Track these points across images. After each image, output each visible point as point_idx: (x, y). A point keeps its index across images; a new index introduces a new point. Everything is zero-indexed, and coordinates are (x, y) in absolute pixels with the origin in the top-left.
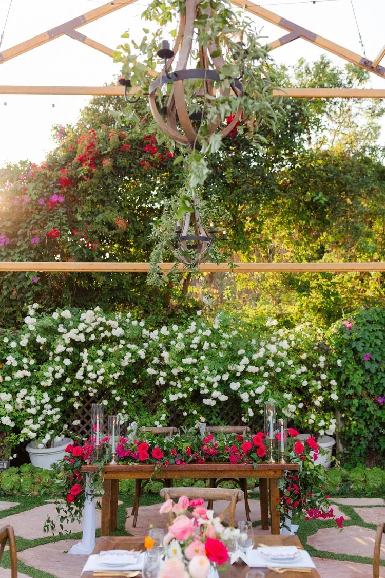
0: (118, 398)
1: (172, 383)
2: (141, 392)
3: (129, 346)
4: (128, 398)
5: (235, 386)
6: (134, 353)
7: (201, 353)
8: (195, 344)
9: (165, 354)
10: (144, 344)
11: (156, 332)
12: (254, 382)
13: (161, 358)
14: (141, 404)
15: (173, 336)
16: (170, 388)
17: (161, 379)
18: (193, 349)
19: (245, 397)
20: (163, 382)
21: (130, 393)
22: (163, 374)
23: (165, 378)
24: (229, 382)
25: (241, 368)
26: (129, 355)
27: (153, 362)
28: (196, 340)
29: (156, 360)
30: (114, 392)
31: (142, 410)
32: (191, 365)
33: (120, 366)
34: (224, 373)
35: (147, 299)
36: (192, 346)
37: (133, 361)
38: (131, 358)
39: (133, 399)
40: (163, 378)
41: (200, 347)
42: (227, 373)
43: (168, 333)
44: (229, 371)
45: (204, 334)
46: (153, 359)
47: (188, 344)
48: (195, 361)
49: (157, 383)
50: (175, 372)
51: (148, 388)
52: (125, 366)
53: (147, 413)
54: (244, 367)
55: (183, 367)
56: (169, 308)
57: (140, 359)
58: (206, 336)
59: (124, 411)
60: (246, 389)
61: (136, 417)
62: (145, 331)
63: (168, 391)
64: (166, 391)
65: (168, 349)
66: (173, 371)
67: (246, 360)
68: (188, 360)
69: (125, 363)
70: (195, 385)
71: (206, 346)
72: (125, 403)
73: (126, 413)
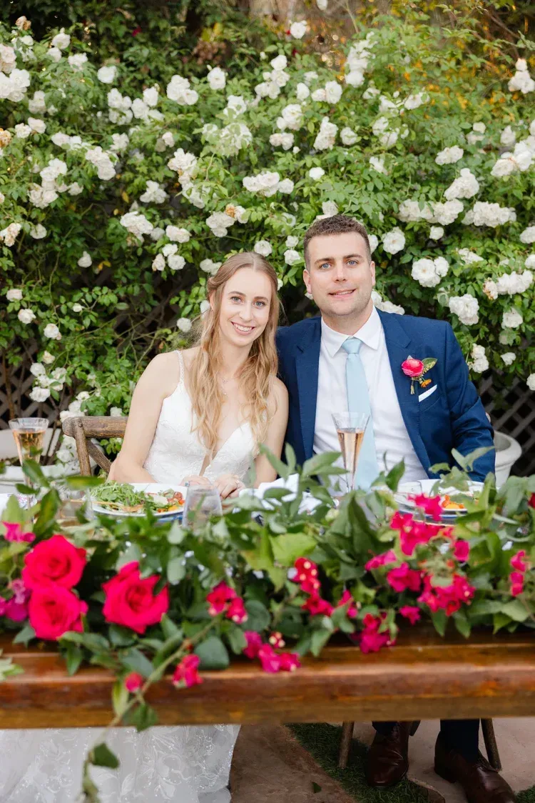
0: (26, 316)
1: (207, 265)
2: (107, 297)
3: (59, 138)
4: (61, 315)
5: (427, 271)
6: (75, 162)
7: (308, 160)
8: (287, 130)
9: (183, 162)
10: (116, 136)
11: (151, 94)
12: (486, 256)
13: (172, 185)
14: (108, 333)
15: (210, 109)
16: (202, 281)
17: (170, 250)
18: (280, 149)
19: (465, 308)
20: (177, 263)
21: (70, 299)
22: (179, 233)
23: (182, 248)
24: (405, 259)
25: (448, 212)
26: (57, 167)
27: (145, 198)
28: (291, 115)
29: (155, 192)
30: (14, 294)
31: (112, 352)
32: (274, 199)
33: (27, 205)
34: (387, 228)
35: (128, 23)
36: (275, 139)
37: (76, 189)
38: (68, 180)
39: (79, 318)
40: (174, 248)
41: (304, 138)
42: (397, 230)
43: (191, 98)
44: (402, 225)
45: (318, 95)
46: (142, 190)
47: (262, 132)
48: (288, 186)
49: (158, 264)
50: (219, 224)
51: (129, 282)
52: (44, 205)
53: (127, 363)
54: (458, 207)
55: (245, 206)
56: (197, 56)
57: (96, 180)
58: (324, 103)
59: (48, 357)
60: (464, 280)
61: (92, 378)
62: (115, 98)
63: (195, 290)
64: (189, 292)
65: (195, 146)
66: (211, 222)
67: (466, 182)
68: (265, 182)
69: (44, 196)
70: (289, 268)
71: (325, 135)
72: (51, 331)
73: (58, 364)
